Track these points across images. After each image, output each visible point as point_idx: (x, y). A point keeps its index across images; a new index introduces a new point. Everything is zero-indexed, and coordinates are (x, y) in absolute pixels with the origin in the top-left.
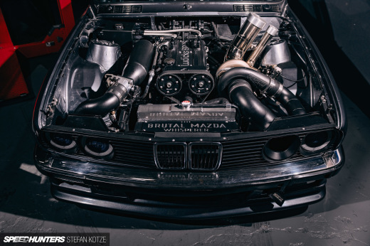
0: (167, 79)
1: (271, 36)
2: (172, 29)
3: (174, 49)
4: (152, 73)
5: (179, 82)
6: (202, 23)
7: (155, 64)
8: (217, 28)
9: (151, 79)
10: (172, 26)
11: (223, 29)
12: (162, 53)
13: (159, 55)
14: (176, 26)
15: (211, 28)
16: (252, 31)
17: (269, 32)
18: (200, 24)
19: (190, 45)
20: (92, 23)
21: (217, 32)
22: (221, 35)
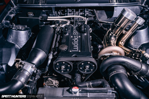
0: (61, 63)
1: (139, 26)
2: (67, 15)
3: (67, 34)
4: (51, 57)
5: (71, 66)
6: (87, 10)
7: (53, 46)
8: (97, 13)
9: (50, 62)
10: (67, 12)
11: (101, 14)
12: (59, 36)
13: (57, 37)
14: (70, 13)
15: (93, 13)
16: (125, 22)
17: (137, 22)
18: (86, 11)
19: (79, 29)
20: (13, 11)
21: (97, 16)
22: (99, 18)
